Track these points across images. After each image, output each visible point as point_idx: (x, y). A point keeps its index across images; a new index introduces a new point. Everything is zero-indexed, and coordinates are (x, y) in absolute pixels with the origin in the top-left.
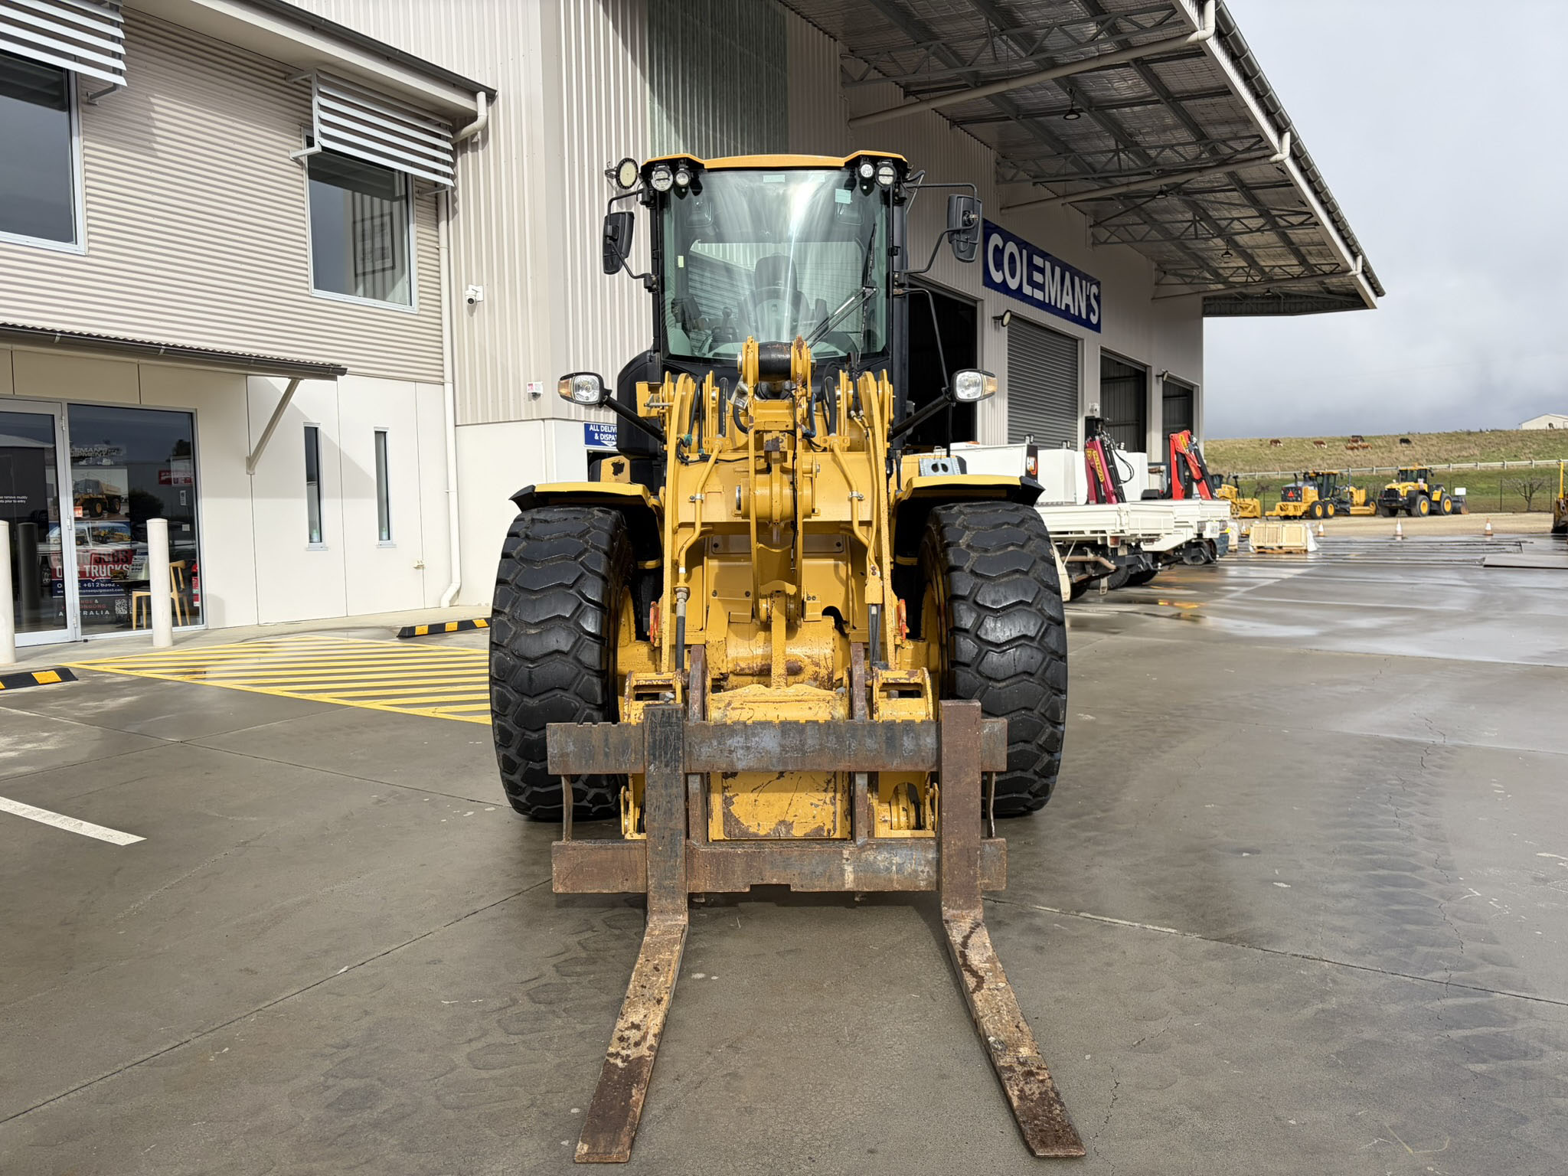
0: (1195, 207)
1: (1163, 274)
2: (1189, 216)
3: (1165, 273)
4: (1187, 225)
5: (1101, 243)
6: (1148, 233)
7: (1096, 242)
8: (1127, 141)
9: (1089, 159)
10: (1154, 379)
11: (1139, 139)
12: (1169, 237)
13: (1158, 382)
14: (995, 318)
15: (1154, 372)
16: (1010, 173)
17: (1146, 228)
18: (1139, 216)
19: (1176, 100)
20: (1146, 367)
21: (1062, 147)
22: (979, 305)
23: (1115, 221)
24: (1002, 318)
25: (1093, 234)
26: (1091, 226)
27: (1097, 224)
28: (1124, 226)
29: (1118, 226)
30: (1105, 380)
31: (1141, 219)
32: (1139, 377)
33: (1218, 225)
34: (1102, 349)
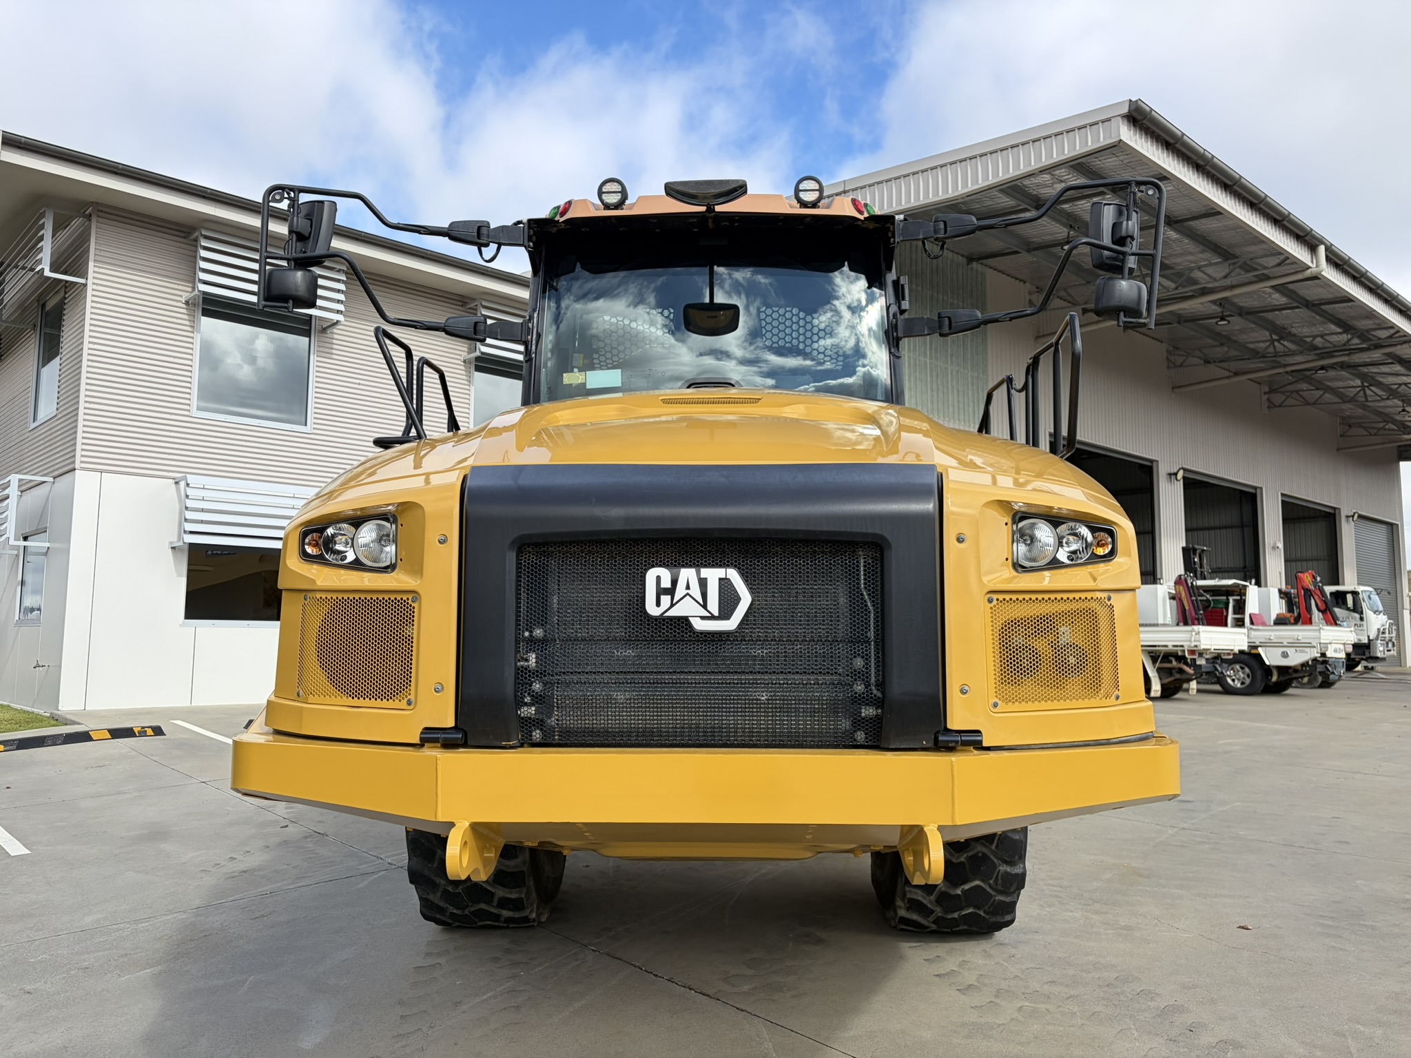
0: (1363, 377)
1: (1348, 427)
2: (1358, 382)
3: (1350, 426)
4: (1358, 389)
5: (1275, 406)
6: (1321, 396)
7: (1271, 405)
8: (1282, 333)
9: (1251, 346)
10: (1343, 519)
11: (1294, 331)
12: (1344, 399)
13: (1348, 521)
14: (1170, 475)
15: (1343, 514)
16: (1179, 360)
17: (1321, 392)
18: (1311, 384)
19: (1314, 305)
20: (1335, 509)
21: (1224, 339)
22: (1155, 464)
23: (1289, 388)
24: (1176, 474)
25: (1268, 399)
26: (1265, 393)
27: (1271, 391)
28: (1297, 392)
29: (1292, 392)
30: (1286, 520)
31: (1313, 386)
32: (1328, 519)
33: (1391, 389)
34: (1283, 495)
